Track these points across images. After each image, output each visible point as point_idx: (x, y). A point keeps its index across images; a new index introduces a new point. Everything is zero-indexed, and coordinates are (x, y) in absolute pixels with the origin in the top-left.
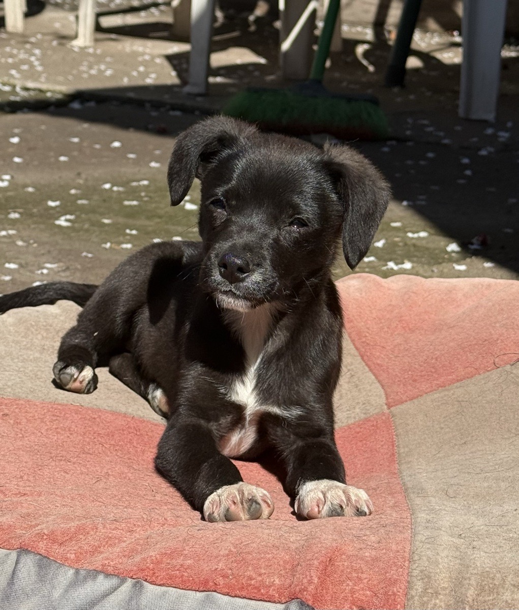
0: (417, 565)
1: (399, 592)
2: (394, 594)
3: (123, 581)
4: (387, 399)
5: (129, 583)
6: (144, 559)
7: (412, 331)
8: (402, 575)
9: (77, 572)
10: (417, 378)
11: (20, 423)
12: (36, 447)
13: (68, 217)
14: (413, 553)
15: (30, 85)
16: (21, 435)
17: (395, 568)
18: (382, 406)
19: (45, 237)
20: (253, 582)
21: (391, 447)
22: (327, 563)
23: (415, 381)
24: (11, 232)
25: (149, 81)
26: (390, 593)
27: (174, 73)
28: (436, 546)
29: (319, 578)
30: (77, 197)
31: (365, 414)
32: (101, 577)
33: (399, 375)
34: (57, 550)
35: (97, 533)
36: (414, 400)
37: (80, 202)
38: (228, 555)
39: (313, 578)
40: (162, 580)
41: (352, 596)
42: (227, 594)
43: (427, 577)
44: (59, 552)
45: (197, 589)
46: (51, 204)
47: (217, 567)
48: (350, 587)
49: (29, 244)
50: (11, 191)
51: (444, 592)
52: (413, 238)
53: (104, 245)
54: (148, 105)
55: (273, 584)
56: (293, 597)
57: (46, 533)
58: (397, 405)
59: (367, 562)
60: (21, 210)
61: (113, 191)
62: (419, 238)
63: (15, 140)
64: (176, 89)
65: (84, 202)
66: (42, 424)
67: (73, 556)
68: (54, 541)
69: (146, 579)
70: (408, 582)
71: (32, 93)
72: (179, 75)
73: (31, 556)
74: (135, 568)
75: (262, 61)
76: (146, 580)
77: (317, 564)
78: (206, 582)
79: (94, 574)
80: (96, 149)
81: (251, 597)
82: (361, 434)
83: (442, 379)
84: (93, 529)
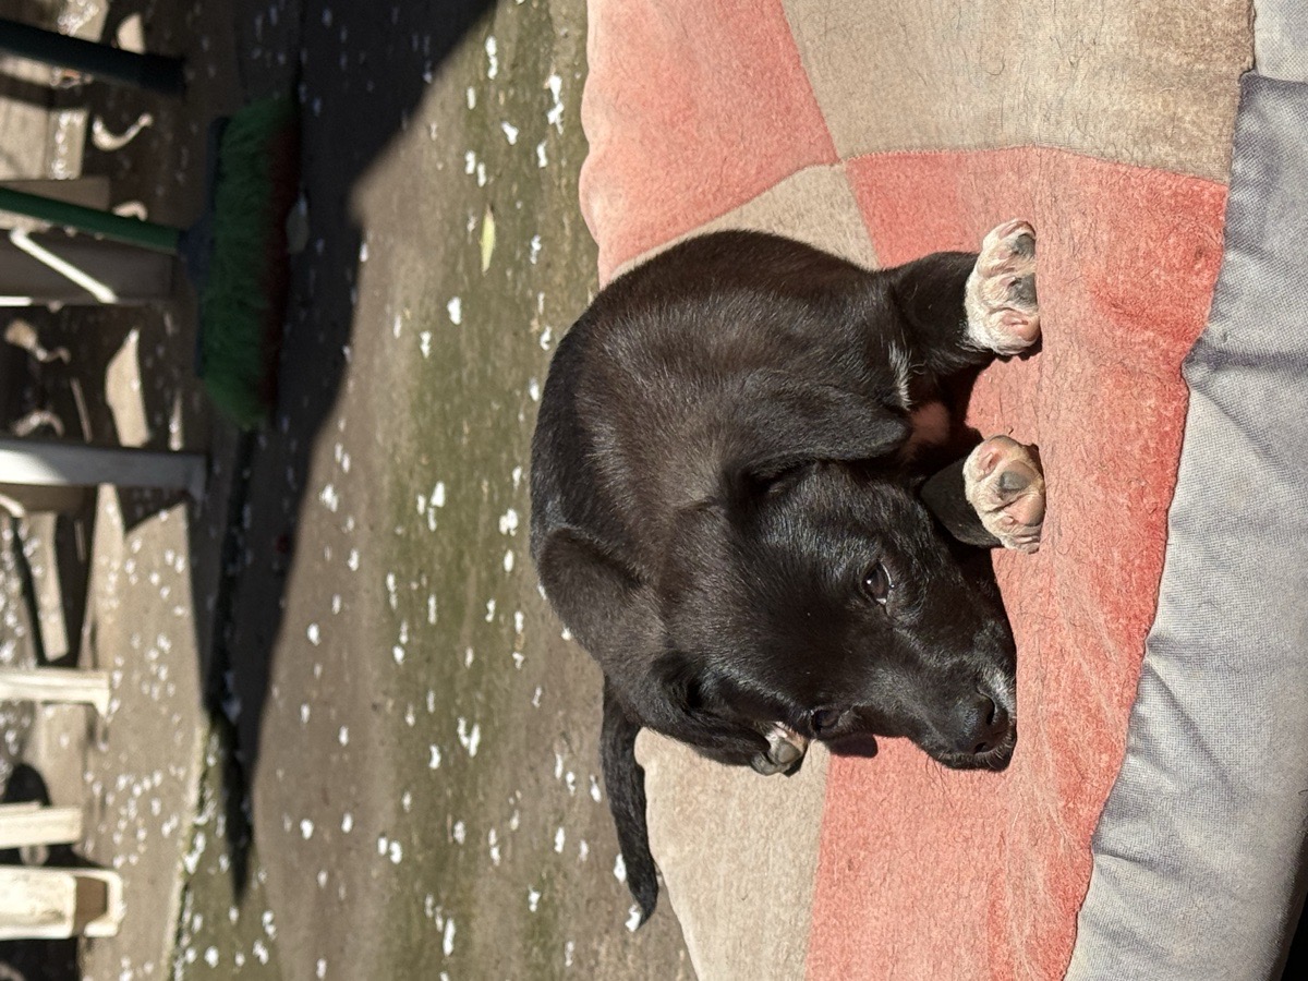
0: (1124, 151)
1: (1170, 187)
2: (1175, 194)
3: (1149, 671)
4: (822, 163)
5: (1152, 660)
6: (1111, 634)
7: (692, 104)
8: (1142, 178)
9: (1132, 750)
10: (783, 106)
11: (866, 839)
12: (910, 811)
13: (461, 730)
14: (1103, 154)
15: (192, 797)
16: (888, 838)
17: (1130, 191)
18: (835, 173)
19: (502, 776)
20: (1152, 445)
21: (910, 161)
22: (1120, 311)
23: (788, 109)
24: (493, 839)
25: (181, 565)
26: (1173, 202)
27: (164, 516)
28: (1091, 112)
29: (1146, 328)
30: (422, 712)
31: (849, 205)
32: (1142, 709)
33: (777, 137)
34: (1095, 785)
35: (1066, 712)
36: (824, 115)
37: (431, 708)
38: (1105, 487)
39: (1146, 339)
40: (1147, 604)
41: (1178, 270)
42: (1172, 490)
43: (1146, 134)
44: (1097, 781)
45: (1163, 543)
46: (435, 762)
47: (1125, 508)
48: (1162, 273)
49: (517, 805)
50: (411, 839)
51: (1172, 105)
52: (500, 68)
53: (518, 665)
54: (231, 570)
55: (1155, 409)
56: (1178, 376)
57: (1063, 803)
58: (832, 146)
59: (1118, 239)
60: (450, 820)
61: (409, 642)
62: (499, 55)
63: (307, 828)
64: (198, 514)
65: (431, 699)
66: (867, 798)
67: (1105, 757)
68: (1078, 790)
69: (1146, 630)
70: (1154, 168)
71: (209, 794)
72: (168, 505)
73: (1104, 829)
74: (1126, 649)
75: (133, 338)
76: (1147, 632)
77: (1121, 329)
78: (1151, 526)
79: (1136, 722)
80: (323, 674)
81: (1177, 448)
82: (884, 215)
83: (785, 60)
84: (1059, 721)
